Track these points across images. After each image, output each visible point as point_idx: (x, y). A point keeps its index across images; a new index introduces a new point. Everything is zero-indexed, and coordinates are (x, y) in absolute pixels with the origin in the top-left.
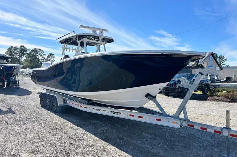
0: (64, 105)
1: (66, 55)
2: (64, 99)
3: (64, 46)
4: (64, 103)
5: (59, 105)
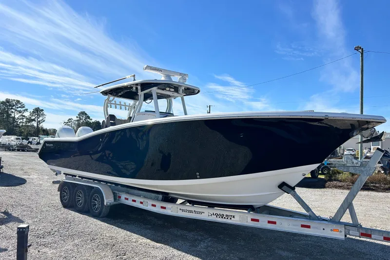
0: (116, 203)
1: (110, 115)
2: (114, 193)
3: (108, 99)
4: (115, 199)
5: (107, 203)
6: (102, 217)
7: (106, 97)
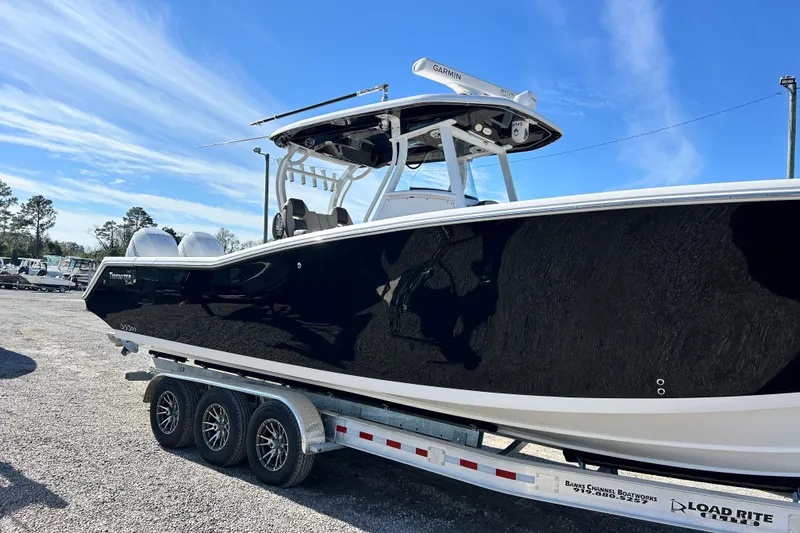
6: (289, 487)
7: (284, 151)
